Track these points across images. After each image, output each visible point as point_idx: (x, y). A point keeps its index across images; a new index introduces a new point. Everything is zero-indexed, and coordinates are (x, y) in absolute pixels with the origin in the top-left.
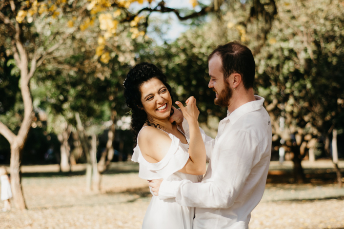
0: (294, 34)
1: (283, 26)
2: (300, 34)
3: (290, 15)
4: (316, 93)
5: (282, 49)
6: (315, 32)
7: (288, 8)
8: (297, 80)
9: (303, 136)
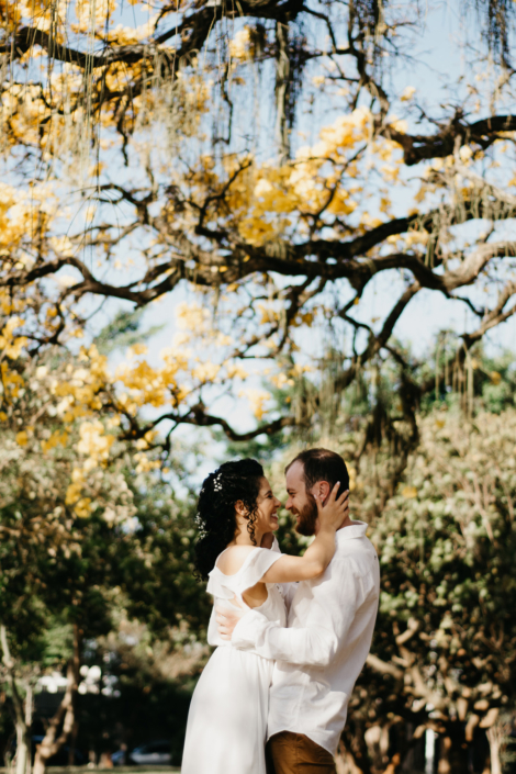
0: (456, 487)
1: (433, 468)
2: (468, 487)
3: (448, 447)
4: (498, 609)
5: (429, 516)
6: (498, 484)
7: (445, 433)
8: (460, 581)
9: (471, 702)
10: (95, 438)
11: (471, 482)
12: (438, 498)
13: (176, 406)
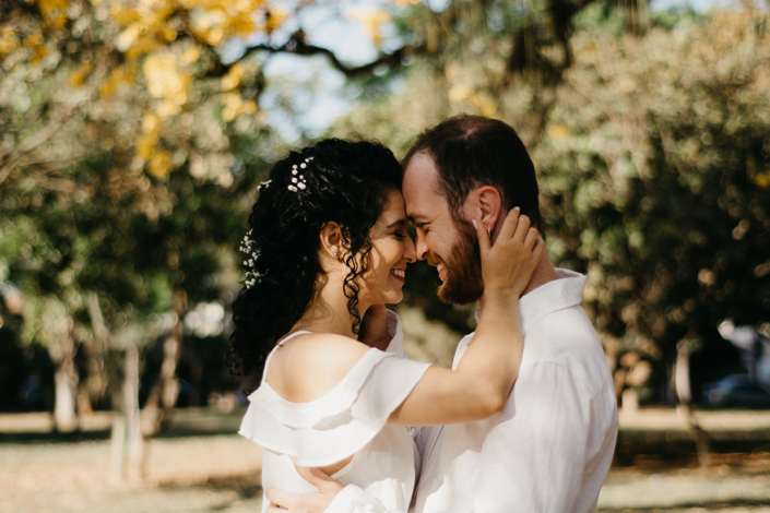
2: (615, 120)
3: (594, 75)
5: (573, 155)
6: (651, 117)
8: (608, 226)
10: (167, 76)
11: (619, 114)
12: (582, 131)
13: (269, 30)
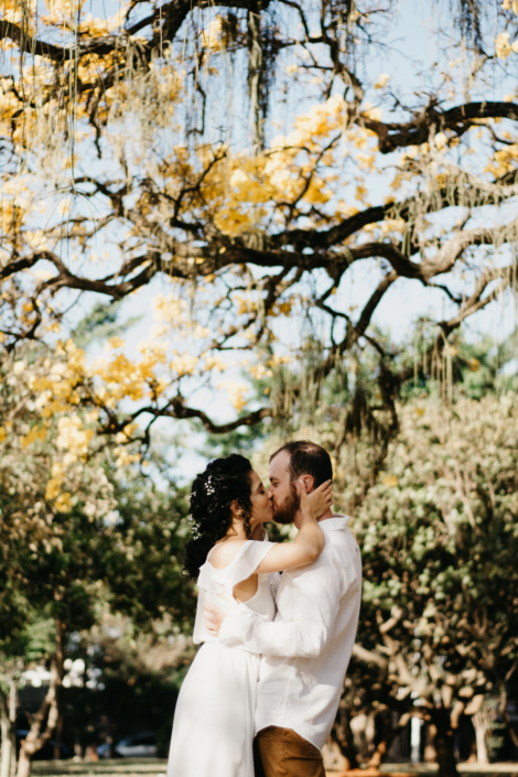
0: (437, 475)
1: (413, 456)
2: (449, 475)
4: (481, 597)
6: (479, 471)
7: (426, 420)
8: (442, 568)
9: (455, 689)
10: (74, 432)
11: (452, 469)
12: (420, 486)
13: (154, 398)
